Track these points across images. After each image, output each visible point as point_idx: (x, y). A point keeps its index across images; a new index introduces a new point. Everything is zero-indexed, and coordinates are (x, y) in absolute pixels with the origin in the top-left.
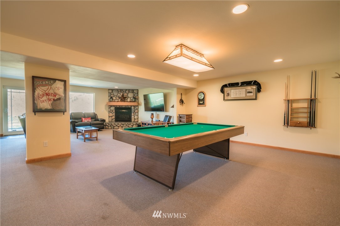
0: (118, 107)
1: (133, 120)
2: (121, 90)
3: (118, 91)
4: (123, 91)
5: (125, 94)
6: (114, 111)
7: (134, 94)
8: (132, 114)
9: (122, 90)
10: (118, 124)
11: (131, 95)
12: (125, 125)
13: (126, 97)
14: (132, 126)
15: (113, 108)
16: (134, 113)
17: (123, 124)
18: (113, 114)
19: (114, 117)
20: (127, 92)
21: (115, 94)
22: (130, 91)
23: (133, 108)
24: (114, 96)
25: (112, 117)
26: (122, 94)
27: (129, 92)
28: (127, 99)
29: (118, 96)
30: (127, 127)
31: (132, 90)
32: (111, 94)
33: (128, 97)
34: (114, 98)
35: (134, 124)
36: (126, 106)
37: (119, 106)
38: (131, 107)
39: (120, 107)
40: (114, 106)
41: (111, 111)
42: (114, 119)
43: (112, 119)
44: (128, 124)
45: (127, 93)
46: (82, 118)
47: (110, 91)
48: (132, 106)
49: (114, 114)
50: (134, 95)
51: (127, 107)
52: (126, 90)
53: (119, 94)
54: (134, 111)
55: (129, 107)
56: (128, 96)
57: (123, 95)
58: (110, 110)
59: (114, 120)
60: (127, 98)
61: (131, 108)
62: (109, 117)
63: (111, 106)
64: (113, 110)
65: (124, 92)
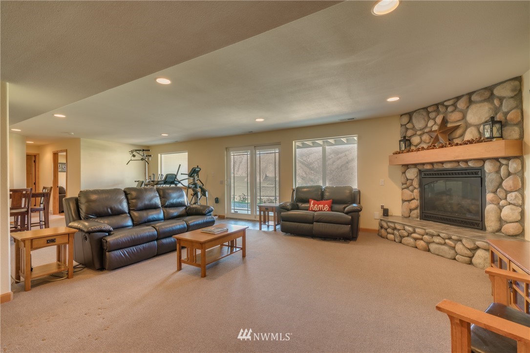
0: (428, 167)
1: (491, 223)
2: (437, 105)
3: (428, 113)
4: (447, 107)
5: (454, 118)
6: (416, 183)
7: (496, 102)
8: (489, 196)
9: (442, 104)
10: (414, 232)
11: (478, 114)
12: (437, 240)
13: (457, 127)
14: (469, 253)
15: (412, 174)
16: (495, 192)
17: (432, 236)
18: (412, 191)
19: (415, 203)
20: (461, 105)
21: (419, 123)
22: (474, 98)
23: (488, 167)
24: (415, 135)
25: (409, 201)
26: (439, 120)
27: (470, 102)
28: (462, 135)
29: (427, 130)
30: (445, 248)
31: (486, 89)
32: (407, 129)
33: (467, 126)
34: (415, 140)
35: (479, 243)
36: (458, 162)
37: (432, 164)
38: (478, 165)
39: (436, 167)
40: (415, 165)
41: (408, 183)
42: (416, 208)
43: (411, 210)
44: (450, 238)
45: (461, 111)
46: (310, 200)
47: (405, 120)
48: (484, 160)
49: (416, 193)
50: (497, 110)
51: (463, 165)
52: (458, 98)
53: (431, 123)
54: (496, 184)
55: (471, 164)
56: (466, 122)
57: (444, 121)
58: (404, 180)
59: (417, 212)
60: (459, 132)
61: (481, 169)
62: (404, 201)
63: (407, 166)
64: (412, 180)
65: (450, 109)
